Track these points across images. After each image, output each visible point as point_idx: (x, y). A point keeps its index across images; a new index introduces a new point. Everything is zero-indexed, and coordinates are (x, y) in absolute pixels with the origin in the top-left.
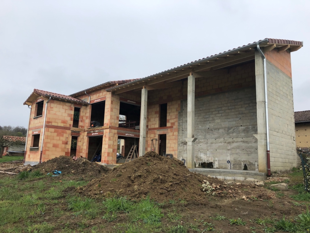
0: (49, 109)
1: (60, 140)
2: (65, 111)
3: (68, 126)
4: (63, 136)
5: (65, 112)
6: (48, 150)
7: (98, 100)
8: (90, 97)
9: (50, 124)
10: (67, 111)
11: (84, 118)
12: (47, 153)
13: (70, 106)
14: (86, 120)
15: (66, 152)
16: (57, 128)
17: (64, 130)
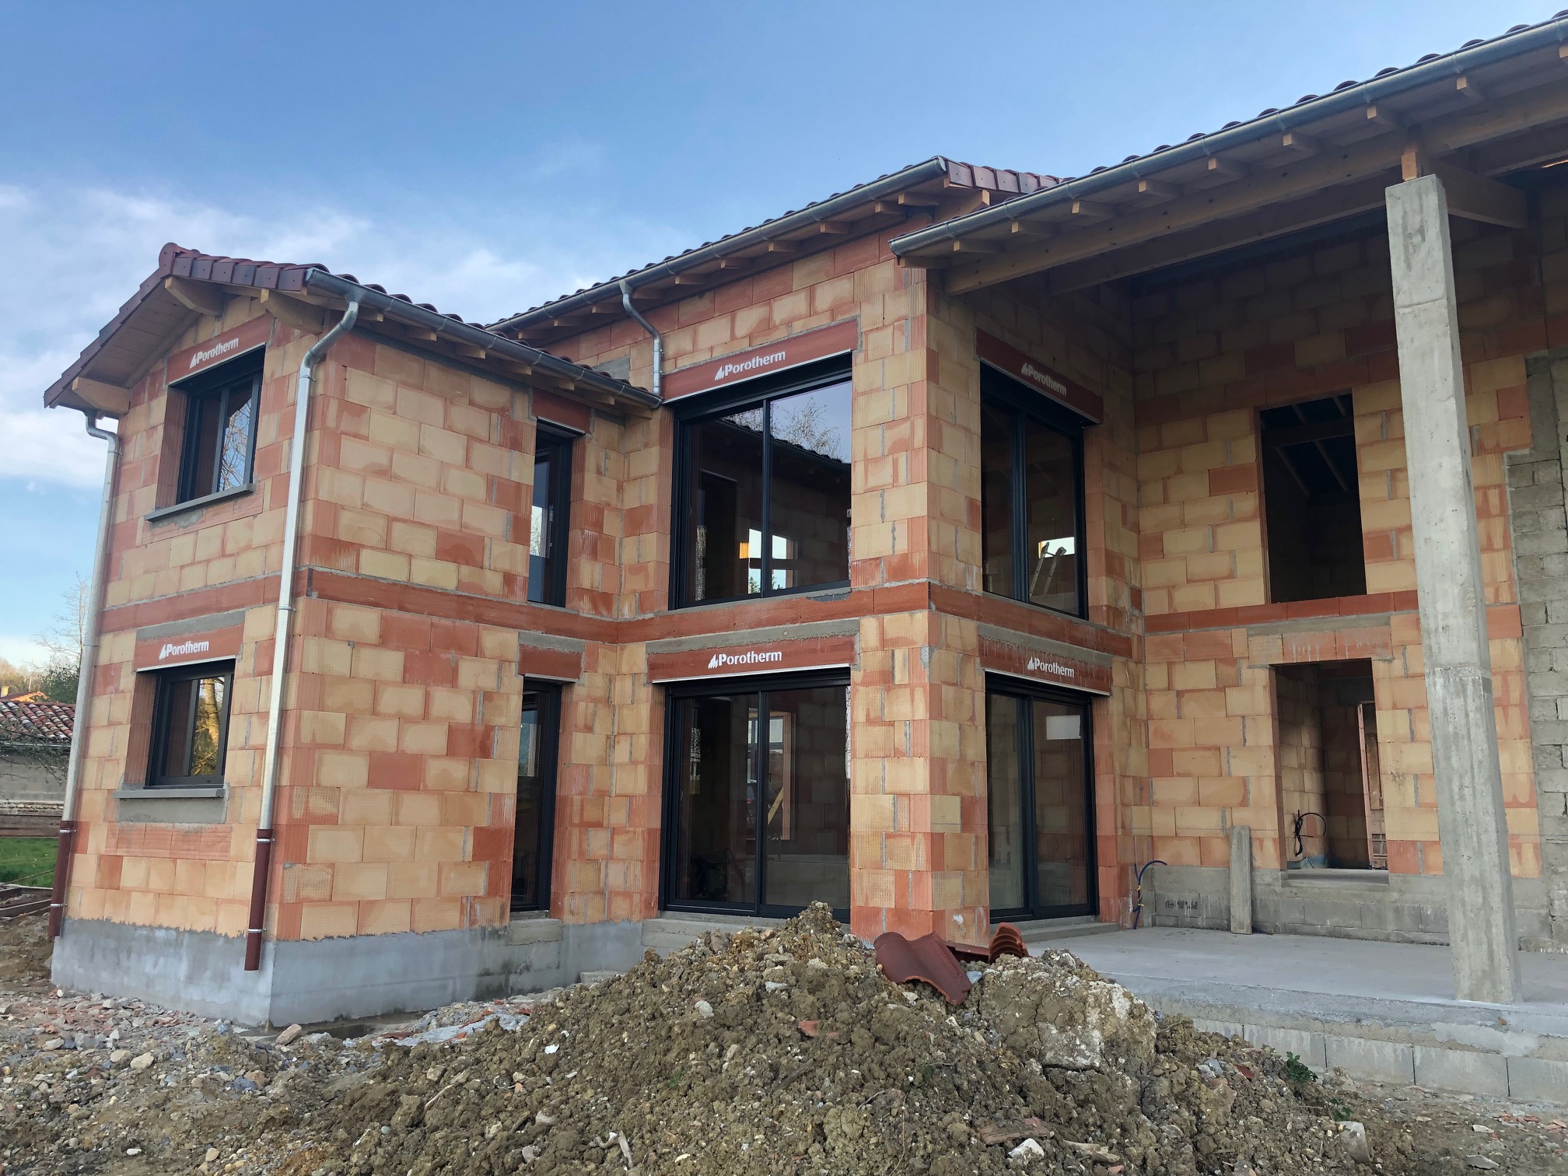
0: (331, 422)
1: (426, 716)
2: (468, 450)
3: (492, 583)
4: (451, 678)
5: (468, 463)
6: (330, 820)
7: (756, 362)
8: (662, 345)
9: (343, 566)
10: (478, 449)
11: (612, 526)
12: (322, 844)
13: (502, 411)
14: (630, 542)
15: (478, 831)
16: (401, 608)
17: (458, 623)
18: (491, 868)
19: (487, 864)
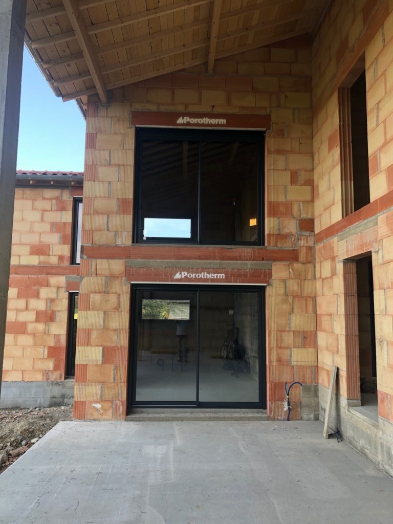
1: (27, 309)
2: (42, 215)
13: (57, 198)
16: (16, 273)
17: (39, 276)
18: (55, 360)
19: (53, 359)
